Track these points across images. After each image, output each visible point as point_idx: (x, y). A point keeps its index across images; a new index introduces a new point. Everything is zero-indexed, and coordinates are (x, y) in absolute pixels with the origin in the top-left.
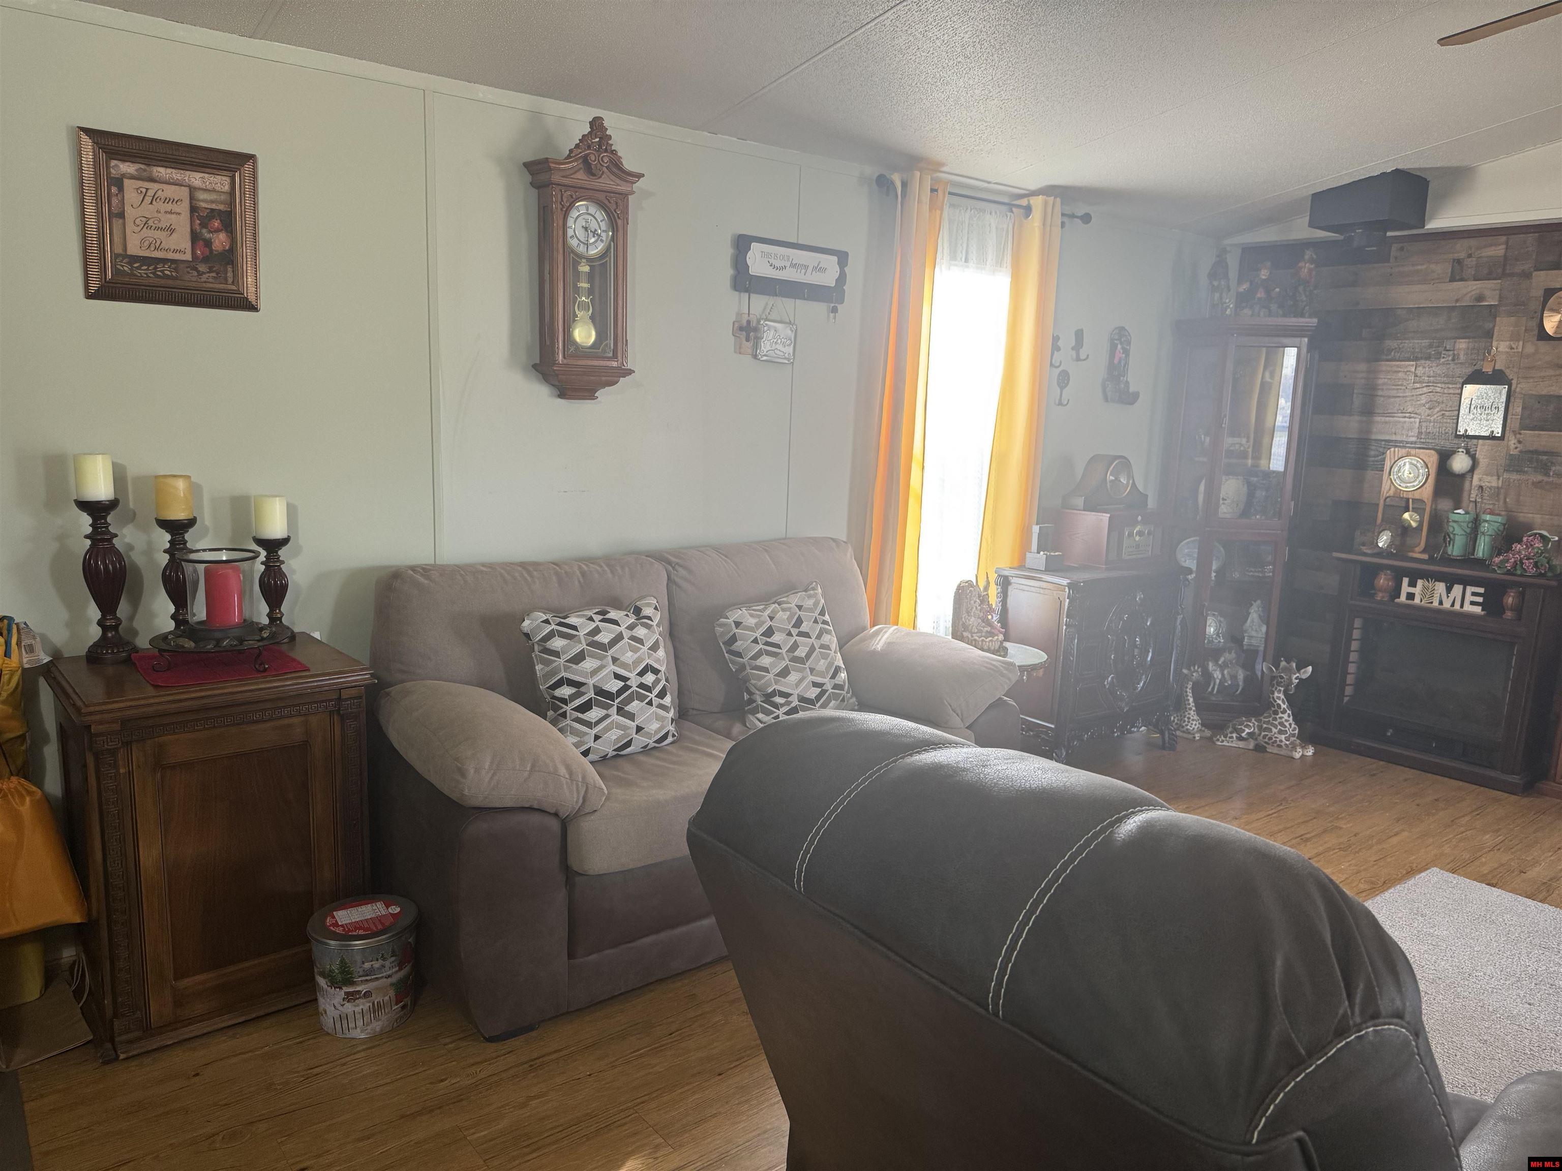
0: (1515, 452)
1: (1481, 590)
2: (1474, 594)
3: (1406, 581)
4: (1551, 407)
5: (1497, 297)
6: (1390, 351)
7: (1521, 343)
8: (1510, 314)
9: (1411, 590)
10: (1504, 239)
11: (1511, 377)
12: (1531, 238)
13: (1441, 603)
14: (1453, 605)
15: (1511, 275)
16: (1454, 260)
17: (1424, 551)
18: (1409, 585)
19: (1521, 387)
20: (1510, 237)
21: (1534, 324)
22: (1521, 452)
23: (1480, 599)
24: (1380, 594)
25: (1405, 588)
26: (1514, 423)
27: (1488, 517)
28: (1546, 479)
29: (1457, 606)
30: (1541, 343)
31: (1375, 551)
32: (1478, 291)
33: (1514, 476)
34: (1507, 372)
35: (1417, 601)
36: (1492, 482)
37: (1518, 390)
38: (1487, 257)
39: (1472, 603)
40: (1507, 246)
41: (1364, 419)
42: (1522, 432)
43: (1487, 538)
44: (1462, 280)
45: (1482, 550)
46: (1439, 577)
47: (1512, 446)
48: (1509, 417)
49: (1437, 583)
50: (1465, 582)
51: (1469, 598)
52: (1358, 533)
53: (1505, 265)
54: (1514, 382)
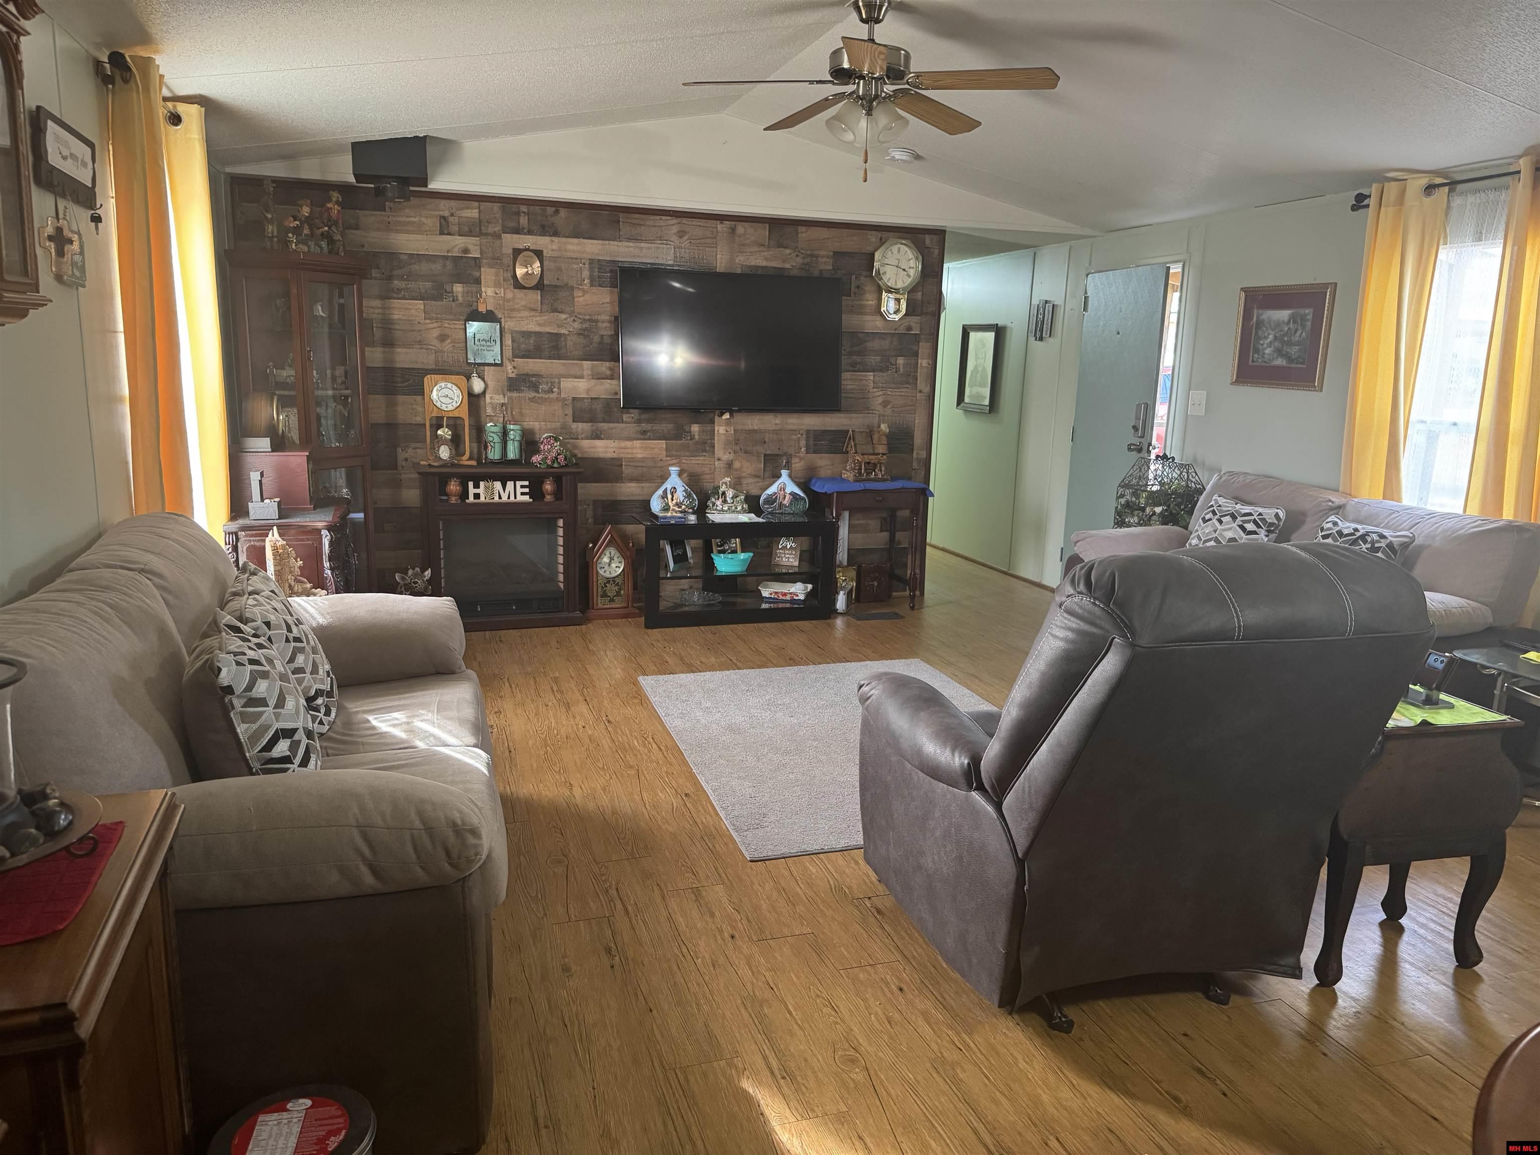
0: (513, 375)
1: (526, 483)
2: (522, 487)
3: (471, 484)
4: (532, 341)
5: (479, 251)
6: (399, 290)
7: (502, 290)
8: (491, 266)
9: (477, 491)
10: (476, 204)
11: (500, 317)
12: (496, 207)
13: (500, 497)
14: (509, 498)
15: (487, 234)
16: (440, 216)
17: (470, 458)
18: (474, 487)
19: (509, 324)
20: (481, 203)
21: (509, 275)
22: (517, 375)
23: (527, 490)
24: (453, 499)
25: (472, 491)
26: (508, 353)
27: (512, 427)
28: (537, 395)
29: (512, 498)
30: (516, 291)
31: (441, 463)
32: (463, 245)
33: (515, 395)
34: (496, 312)
35: (482, 499)
36: (500, 399)
37: (506, 326)
38: (466, 217)
39: (522, 494)
40: (480, 210)
41: (387, 349)
42: (515, 359)
43: (516, 444)
44: (449, 234)
45: (512, 453)
46: (494, 478)
47: (510, 371)
48: (504, 348)
49: (495, 483)
50: (515, 478)
51: (519, 490)
52: (399, 450)
53: (480, 226)
54: (503, 320)
